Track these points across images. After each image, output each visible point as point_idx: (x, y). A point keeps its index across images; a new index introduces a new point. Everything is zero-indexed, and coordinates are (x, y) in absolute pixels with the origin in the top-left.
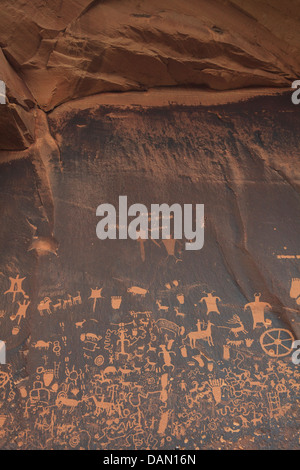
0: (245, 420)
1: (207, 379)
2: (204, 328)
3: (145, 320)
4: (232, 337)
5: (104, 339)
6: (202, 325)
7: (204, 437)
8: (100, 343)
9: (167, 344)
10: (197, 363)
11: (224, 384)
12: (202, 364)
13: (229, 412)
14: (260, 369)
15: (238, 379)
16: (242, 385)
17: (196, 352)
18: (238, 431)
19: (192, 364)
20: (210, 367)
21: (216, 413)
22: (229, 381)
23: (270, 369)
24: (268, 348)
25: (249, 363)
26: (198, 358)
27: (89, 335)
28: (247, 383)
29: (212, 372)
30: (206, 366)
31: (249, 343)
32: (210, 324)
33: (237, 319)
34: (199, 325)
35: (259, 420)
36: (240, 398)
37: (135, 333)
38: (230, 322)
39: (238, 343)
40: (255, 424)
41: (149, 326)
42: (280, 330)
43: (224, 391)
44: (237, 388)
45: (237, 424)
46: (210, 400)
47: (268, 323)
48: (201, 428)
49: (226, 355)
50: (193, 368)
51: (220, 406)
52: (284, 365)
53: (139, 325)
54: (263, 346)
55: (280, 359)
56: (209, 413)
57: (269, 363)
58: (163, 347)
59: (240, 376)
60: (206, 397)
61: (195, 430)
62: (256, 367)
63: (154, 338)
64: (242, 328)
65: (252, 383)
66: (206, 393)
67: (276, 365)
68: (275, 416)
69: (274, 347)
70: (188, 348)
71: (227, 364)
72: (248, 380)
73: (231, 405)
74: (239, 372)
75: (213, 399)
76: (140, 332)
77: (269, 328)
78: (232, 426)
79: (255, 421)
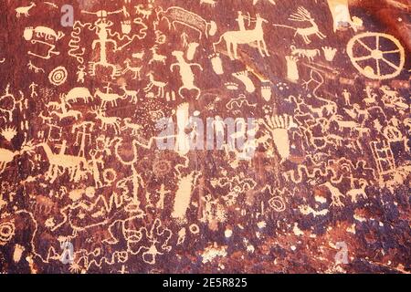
0: (335, 192)
1: (263, 115)
2: (250, 26)
3: (145, 8)
4: (300, 42)
5: (68, 37)
6: (246, 21)
7: (262, 225)
8: (61, 45)
9: (185, 50)
10: (242, 85)
11: (293, 125)
12: (250, 88)
13: (306, 178)
14: (353, 100)
15: (316, 116)
16: (325, 127)
17: (239, 66)
18: (324, 212)
19: (232, 87)
20: (266, 94)
21: (282, 179)
22: (302, 119)
23: (370, 100)
24: (364, 64)
25: (333, 89)
26: (243, 77)
27: (41, 30)
28: (334, 124)
29: (270, 103)
30: (258, 90)
31: (330, 54)
32: (260, 21)
33: (304, 14)
34: (240, 20)
35: (361, 191)
36: (325, 151)
37: (126, 28)
38: (293, 18)
39: (311, 53)
40: (354, 200)
41: (153, 17)
42: (378, 35)
43: (294, 138)
44: (317, 131)
45: (322, 200)
46: (269, 153)
47: (357, 23)
48: (256, 207)
49: (293, 74)
50: (234, 94)
51: (289, 165)
52: (393, 94)
53: (133, 16)
54: (353, 60)
55: (384, 82)
56: (270, 179)
57: (368, 90)
58: (178, 54)
59: (319, 111)
60: (261, 149)
61: (244, 212)
62: (347, 95)
63: (162, 39)
64: (314, 30)
65: (343, 124)
66: (263, 140)
67: (380, 94)
68: (389, 183)
69: (371, 63)
70: (225, 60)
71: (294, 89)
72: (334, 118)
73: (308, 163)
74: (316, 104)
75: (276, 152)
76: (135, 28)
77: (360, 32)
78: (312, 203)
79: (354, 193)
